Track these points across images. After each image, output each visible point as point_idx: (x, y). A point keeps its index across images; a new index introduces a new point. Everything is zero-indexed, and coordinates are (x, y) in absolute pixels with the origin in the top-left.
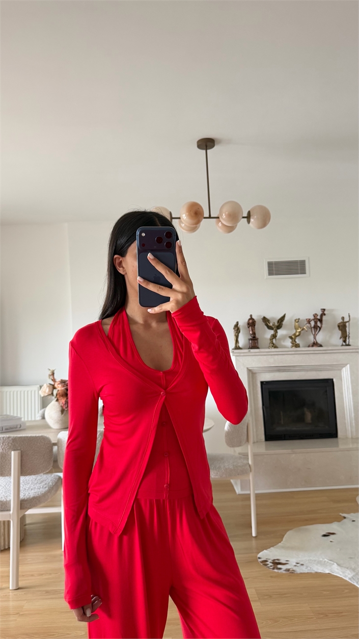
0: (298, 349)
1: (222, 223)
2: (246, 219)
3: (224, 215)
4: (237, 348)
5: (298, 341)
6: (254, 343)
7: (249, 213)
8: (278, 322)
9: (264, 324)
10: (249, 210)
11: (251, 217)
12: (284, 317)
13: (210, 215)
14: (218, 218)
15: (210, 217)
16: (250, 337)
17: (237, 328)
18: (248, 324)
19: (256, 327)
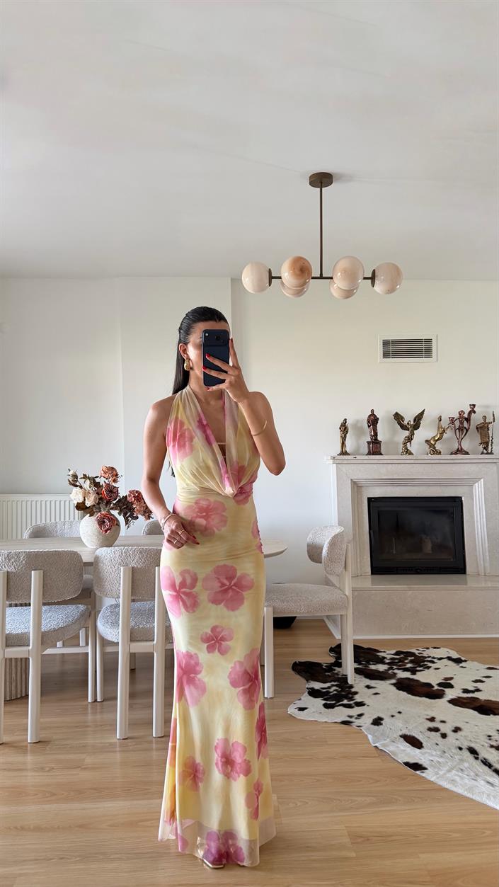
1: (336, 285)
2: (370, 280)
3: (339, 274)
4: (344, 453)
5: (438, 446)
6: (376, 448)
7: (374, 271)
8: (415, 420)
9: (395, 422)
11: (377, 278)
12: (422, 413)
13: (321, 274)
14: (331, 278)
15: (321, 277)
16: (370, 440)
17: (344, 428)
18: (369, 422)
19: (379, 426)
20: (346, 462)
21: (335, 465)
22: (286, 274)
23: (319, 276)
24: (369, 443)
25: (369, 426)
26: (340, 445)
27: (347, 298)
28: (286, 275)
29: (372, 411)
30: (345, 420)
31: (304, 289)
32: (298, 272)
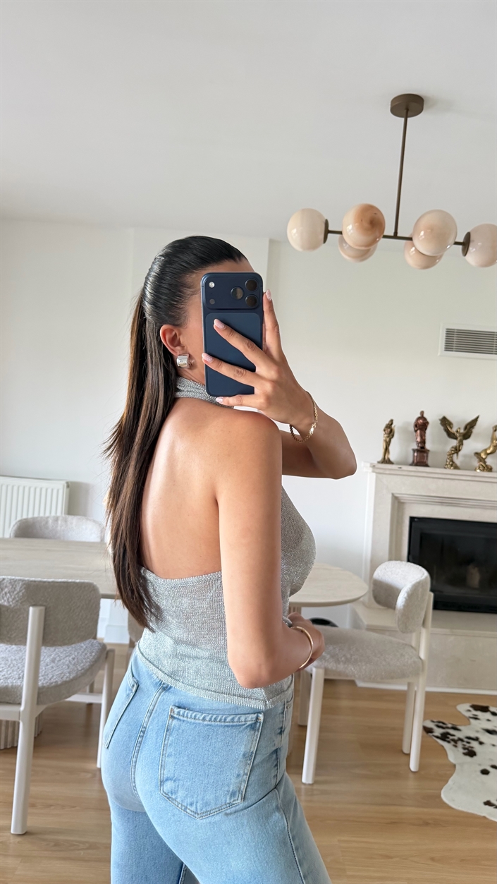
0: (486, 474)
1: (416, 249)
2: (460, 247)
3: (422, 233)
4: (386, 461)
5: (489, 461)
6: (421, 457)
7: (468, 236)
8: (466, 428)
9: (442, 428)
10: (469, 231)
11: (471, 244)
12: (476, 420)
13: (396, 232)
14: (410, 239)
15: (395, 236)
16: (415, 447)
17: (390, 430)
18: (416, 426)
19: (428, 431)
20: (388, 472)
21: (374, 474)
22: (351, 229)
23: (392, 234)
24: (414, 451)
25: (416, 431)
26: (382, 451)
27: (427, 267)
28: (350, 227)
29: (422, 413)
30: (392, 421)
31: (368, 250)
32: (366, 225)
